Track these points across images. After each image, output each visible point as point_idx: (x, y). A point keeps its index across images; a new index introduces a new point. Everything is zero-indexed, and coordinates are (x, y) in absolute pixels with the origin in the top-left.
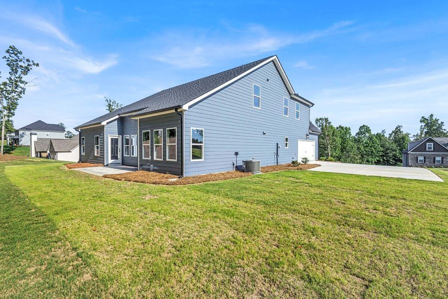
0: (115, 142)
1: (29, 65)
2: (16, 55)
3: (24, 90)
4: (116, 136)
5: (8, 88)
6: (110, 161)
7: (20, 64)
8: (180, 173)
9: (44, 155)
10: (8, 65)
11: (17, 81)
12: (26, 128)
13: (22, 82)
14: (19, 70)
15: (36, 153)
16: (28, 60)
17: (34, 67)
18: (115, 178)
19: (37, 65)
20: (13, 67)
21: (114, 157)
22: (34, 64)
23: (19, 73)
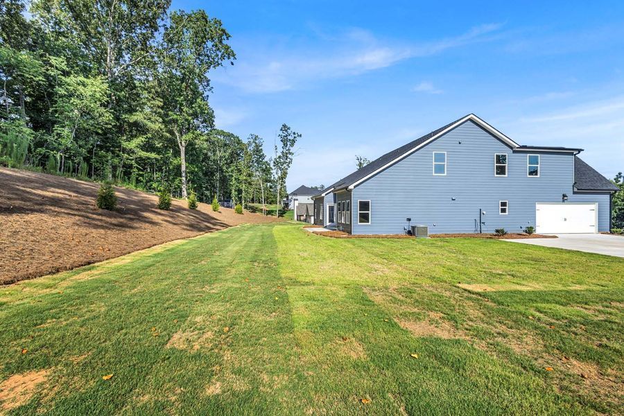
0: (331, 209)
1: (295, 137)
2: (286, 131)
3: (291, 159)
4: (332, 204)
5: (282, 161)
6: (328, 224)
7: (289, 137)
8: (350, 233)
9: (302, 218)
10: (282, 141)
11: (287, 154)
12: (294, 194)
13: (290, 153)
14: (289, 143)
15: (298, 216)
16: (294, 133)
17: (298, 138)
18: (321, 234)
19: (301, 136)
20: (285, 141)
21: (331, 221)
22: (298, 136)
23: (289, 145)
